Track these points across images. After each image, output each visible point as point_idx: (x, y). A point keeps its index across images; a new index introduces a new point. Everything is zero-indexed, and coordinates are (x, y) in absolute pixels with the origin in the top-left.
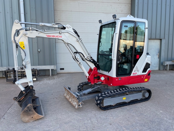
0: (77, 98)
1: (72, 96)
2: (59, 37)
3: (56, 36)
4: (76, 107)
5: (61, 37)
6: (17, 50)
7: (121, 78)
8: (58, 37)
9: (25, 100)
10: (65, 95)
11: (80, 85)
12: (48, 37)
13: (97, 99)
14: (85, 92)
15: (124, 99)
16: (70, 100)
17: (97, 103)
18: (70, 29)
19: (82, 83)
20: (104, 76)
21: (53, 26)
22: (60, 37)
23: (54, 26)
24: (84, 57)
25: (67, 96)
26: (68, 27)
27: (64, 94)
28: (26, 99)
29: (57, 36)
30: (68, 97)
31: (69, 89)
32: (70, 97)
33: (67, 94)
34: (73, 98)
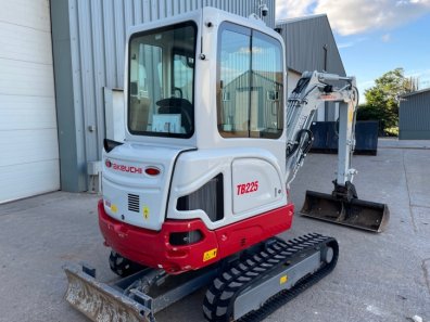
0: (147, 314)
1: (115, 305)
10: (71, 301)
13: (211, 301)
17: (214, 313)
25: (84, 302)
27: (65, 296)
30: (85, 307)
31: (91, 273)
32: (102, 308)
33: (80, 295)
34: (120, 312)
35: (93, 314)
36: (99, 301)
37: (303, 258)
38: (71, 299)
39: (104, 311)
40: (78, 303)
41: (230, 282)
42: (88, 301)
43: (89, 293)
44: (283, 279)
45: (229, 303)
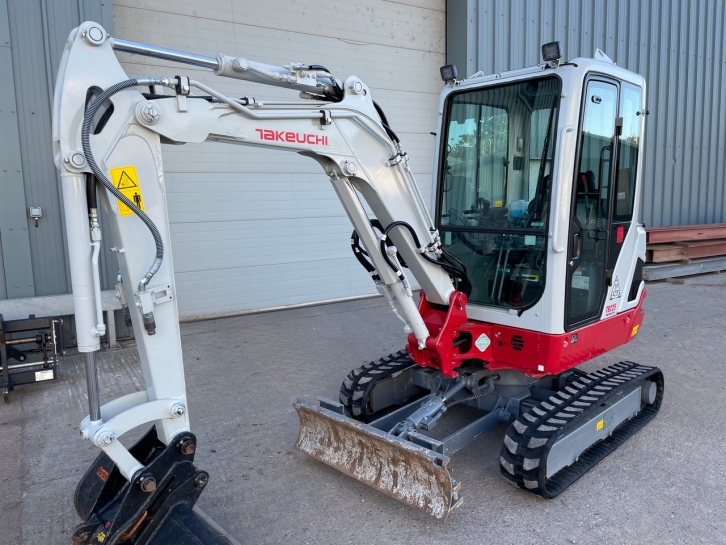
0: (446, 464)
2: (318, 140)
3: (301, 138)
4: (438, 508)
5: (324, 141)
6: (95, 224)
7: (577, 334)
8: (312, 139)
9: (153, 528)
10: (309, 450)
11: (355, 386)
12: (264, 141)
13: (513, 451)
14: (420, 420)
15: (600, 427)
16: (368, 474)
17: (518, 467)
18: (363, 98)
19: (363, 374)
20: (490, 328)
21: (293, 78)
22: (320, 143)
23: (300, 81)
24: (418, 246)
25: (330, 451)
26: (357, 88)
28: (158, 522)
29: (307, 138)
30: (335, 458)
32: (361, 459)
33: (322, 441)
34: (395, 462)
35: (348, 467)
36: (357, 449)
37: (621, 397)
38: (308, 447)
39: (365, 461)
40: (321, 453)
41: (538, 424)
42: (337, 450)
43: (338, 439)
44: (600, 425)
45: (542, 453)
